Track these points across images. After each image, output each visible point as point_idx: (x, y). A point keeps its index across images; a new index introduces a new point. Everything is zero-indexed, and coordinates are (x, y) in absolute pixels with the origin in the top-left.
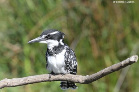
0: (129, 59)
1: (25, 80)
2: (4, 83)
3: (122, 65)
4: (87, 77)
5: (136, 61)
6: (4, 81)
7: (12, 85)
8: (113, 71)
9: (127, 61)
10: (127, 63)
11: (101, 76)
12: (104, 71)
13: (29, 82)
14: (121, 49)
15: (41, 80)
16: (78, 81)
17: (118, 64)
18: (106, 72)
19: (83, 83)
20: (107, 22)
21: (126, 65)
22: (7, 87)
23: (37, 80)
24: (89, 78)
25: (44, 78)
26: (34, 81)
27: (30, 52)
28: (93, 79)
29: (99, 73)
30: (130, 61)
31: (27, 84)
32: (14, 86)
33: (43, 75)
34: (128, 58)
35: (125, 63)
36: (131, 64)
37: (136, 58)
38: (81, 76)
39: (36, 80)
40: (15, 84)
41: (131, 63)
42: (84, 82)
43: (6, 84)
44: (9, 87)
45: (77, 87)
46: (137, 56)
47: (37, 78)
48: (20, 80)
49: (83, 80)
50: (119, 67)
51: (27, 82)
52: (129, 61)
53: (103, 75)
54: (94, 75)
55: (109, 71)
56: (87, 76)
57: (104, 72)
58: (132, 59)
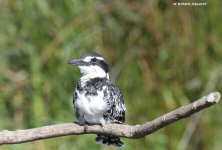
0: (205, 99)
1: (36, 133)
2: (3, 137)
3: (194, 108)
4: (138, 128)
5: (217, 101)
6: (3, 134)
7: (15, 141)
8: (180, 117)
9: (202, 101)
10: (202, 105)
11: (159, 125)
12: (164, 117)
13: (42, 136)
14: (191, 79)
15: (62, 132)
16: (122, 133)
17: (188, 106)
18: (168, 119)
19: (131, 138)
20: (167, 36)
21: (200, 108)
22: (7, 144)
23: (56, 132)
24: (141, 129)
25: (67, 129)
26: (51, 134)
27: (42, 84)
28: (147, 131)
29: (157, 121)
30: (207, 102)
31: (40, 138)
32: (19, 143)
33: (66, 124)
34: (204, 97)
35: (199, 105)
36: (208, 107)
37: (216, 96)
38: (127, 126)
39: (54, 133)
40: (20, 140)
41: (208, 104)
42: (133, 136)
43: (5, 139)
44: (10, 143)
45: (123, 144)
46: (218, 94)
47: (55, 130)
48: (28, 133)
49: (131, 132)
50: (189, 111)
51: (39, 135)
52: (205, 101)
53: (163, 124)
54: (149, 124)
55: (173, 117)
56: (138, 125)
57: (164, 119)
58: (211, 98)
